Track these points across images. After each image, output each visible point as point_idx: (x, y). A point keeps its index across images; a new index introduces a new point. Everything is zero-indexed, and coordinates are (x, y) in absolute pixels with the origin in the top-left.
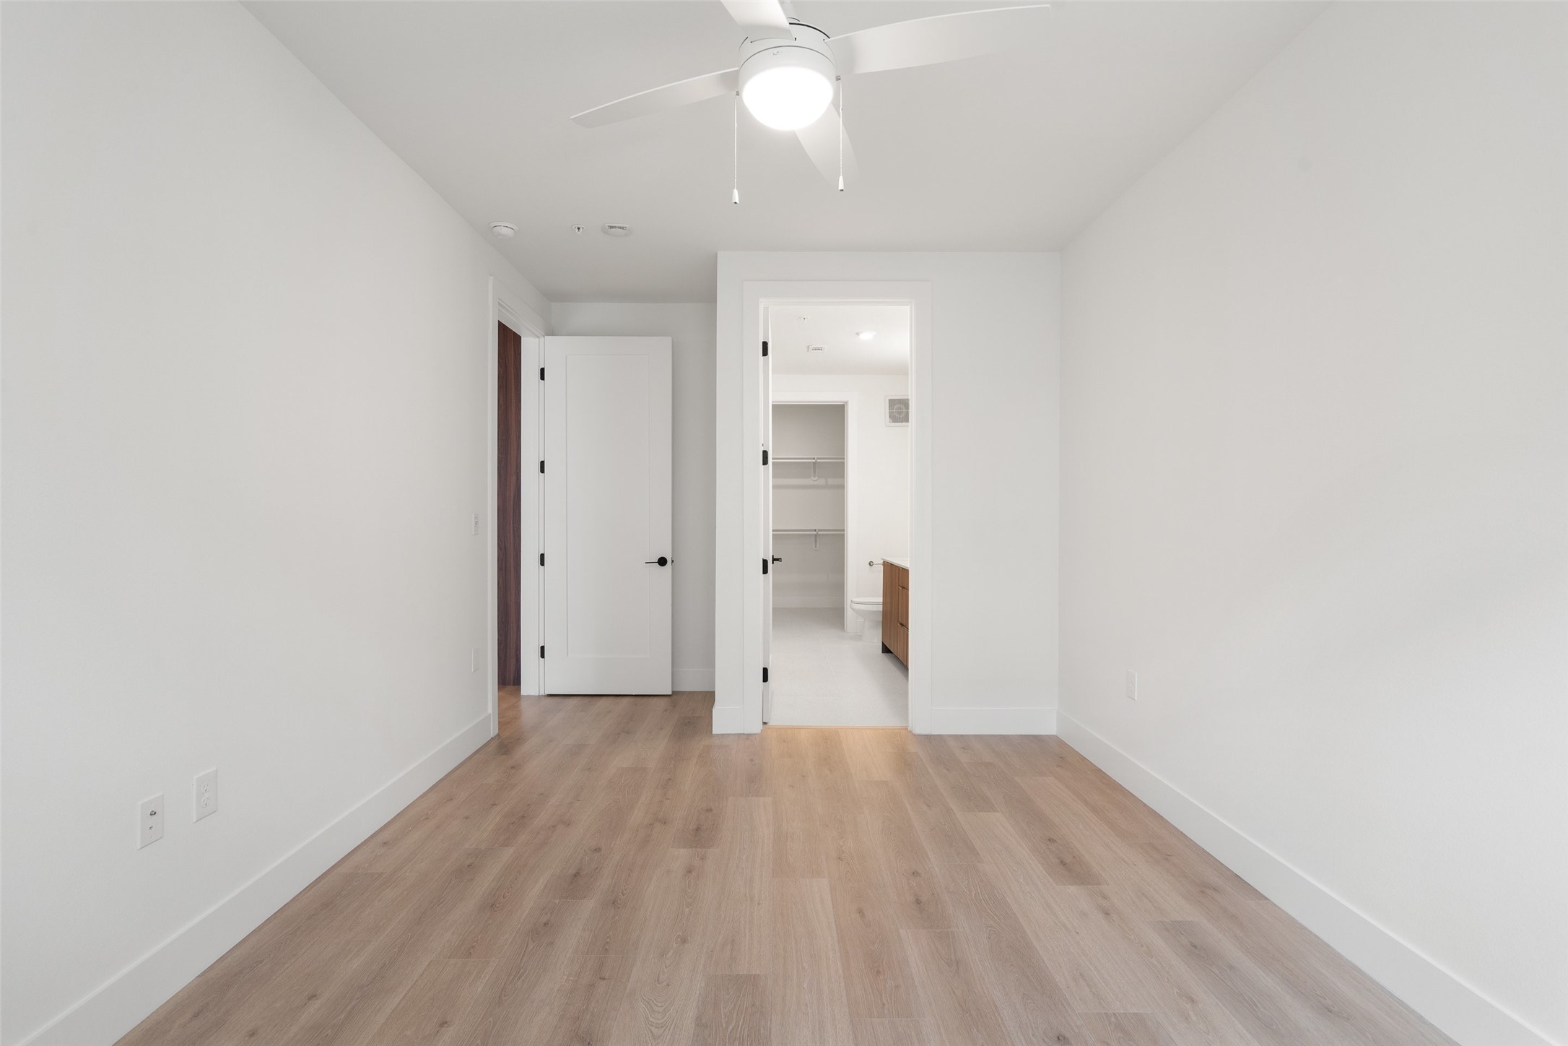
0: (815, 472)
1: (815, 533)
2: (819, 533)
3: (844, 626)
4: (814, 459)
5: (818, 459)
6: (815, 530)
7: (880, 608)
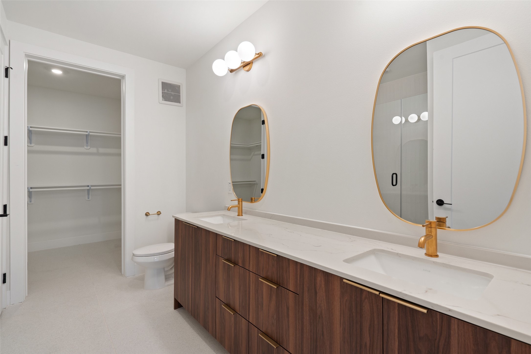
0: (87, 143)
1: (88, 188)
2: (92, 188)
3: (121, 272)
4: (87, 132)
5: (90, 132)
6: (88, 186)
7: (172, 254)
